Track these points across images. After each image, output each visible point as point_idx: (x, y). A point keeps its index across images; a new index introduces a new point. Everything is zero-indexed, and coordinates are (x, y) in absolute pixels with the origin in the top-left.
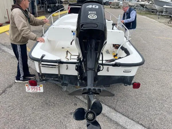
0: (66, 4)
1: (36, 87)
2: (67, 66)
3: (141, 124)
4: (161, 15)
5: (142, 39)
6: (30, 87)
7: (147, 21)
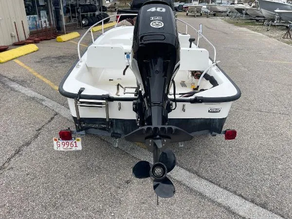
0: (111, 11)
1: (70, 142)
2: (120, 104)
3: (240, 195)
4: (272, 25)
5: (240, 64)
6: (61, 142)
7: (247, 35)
